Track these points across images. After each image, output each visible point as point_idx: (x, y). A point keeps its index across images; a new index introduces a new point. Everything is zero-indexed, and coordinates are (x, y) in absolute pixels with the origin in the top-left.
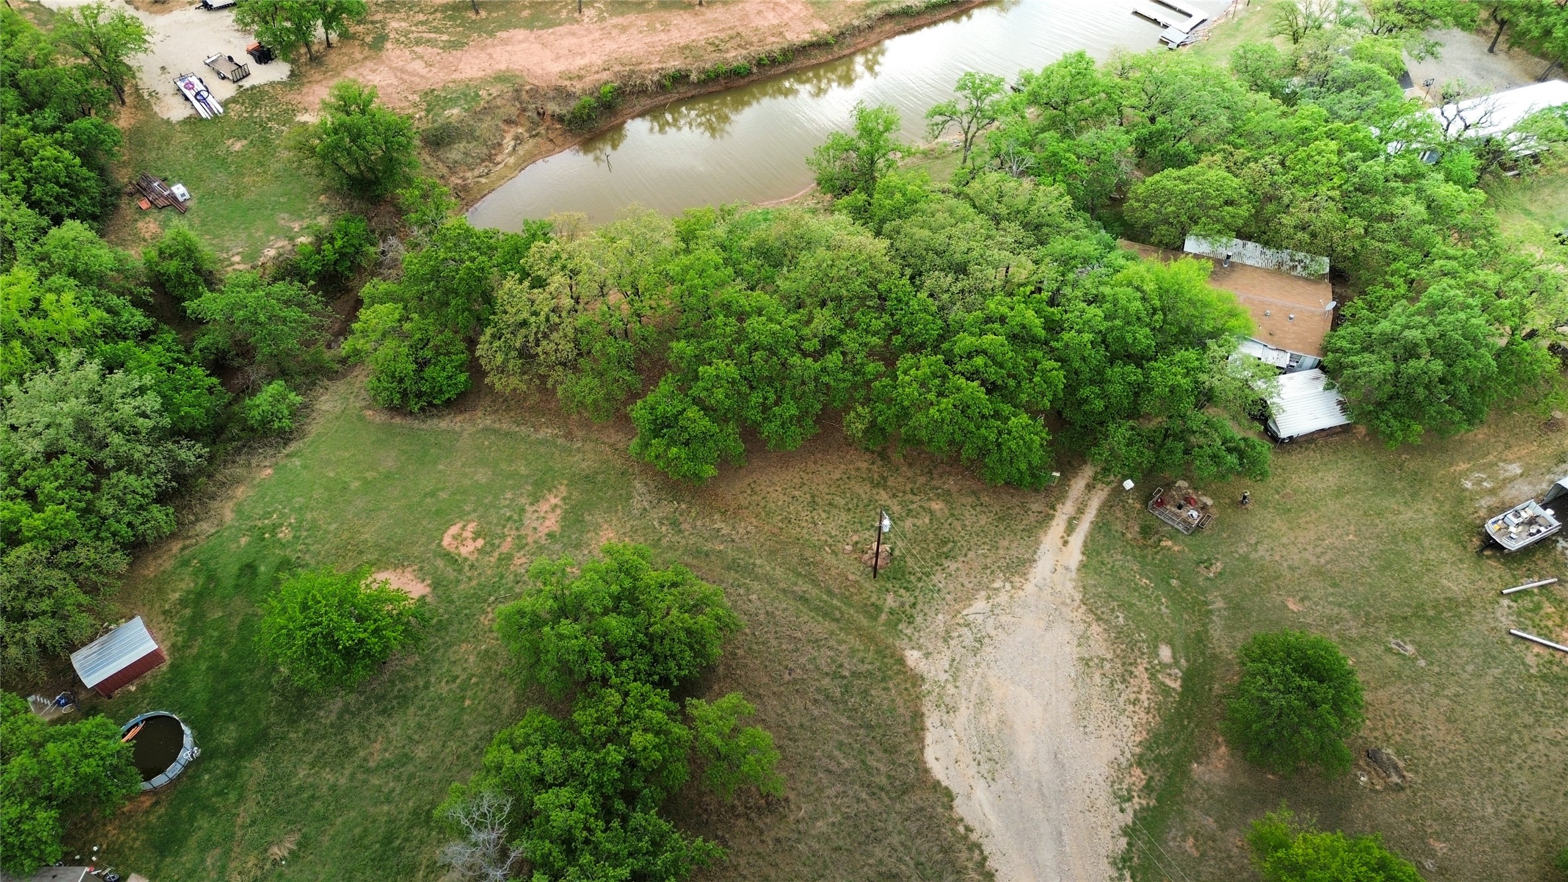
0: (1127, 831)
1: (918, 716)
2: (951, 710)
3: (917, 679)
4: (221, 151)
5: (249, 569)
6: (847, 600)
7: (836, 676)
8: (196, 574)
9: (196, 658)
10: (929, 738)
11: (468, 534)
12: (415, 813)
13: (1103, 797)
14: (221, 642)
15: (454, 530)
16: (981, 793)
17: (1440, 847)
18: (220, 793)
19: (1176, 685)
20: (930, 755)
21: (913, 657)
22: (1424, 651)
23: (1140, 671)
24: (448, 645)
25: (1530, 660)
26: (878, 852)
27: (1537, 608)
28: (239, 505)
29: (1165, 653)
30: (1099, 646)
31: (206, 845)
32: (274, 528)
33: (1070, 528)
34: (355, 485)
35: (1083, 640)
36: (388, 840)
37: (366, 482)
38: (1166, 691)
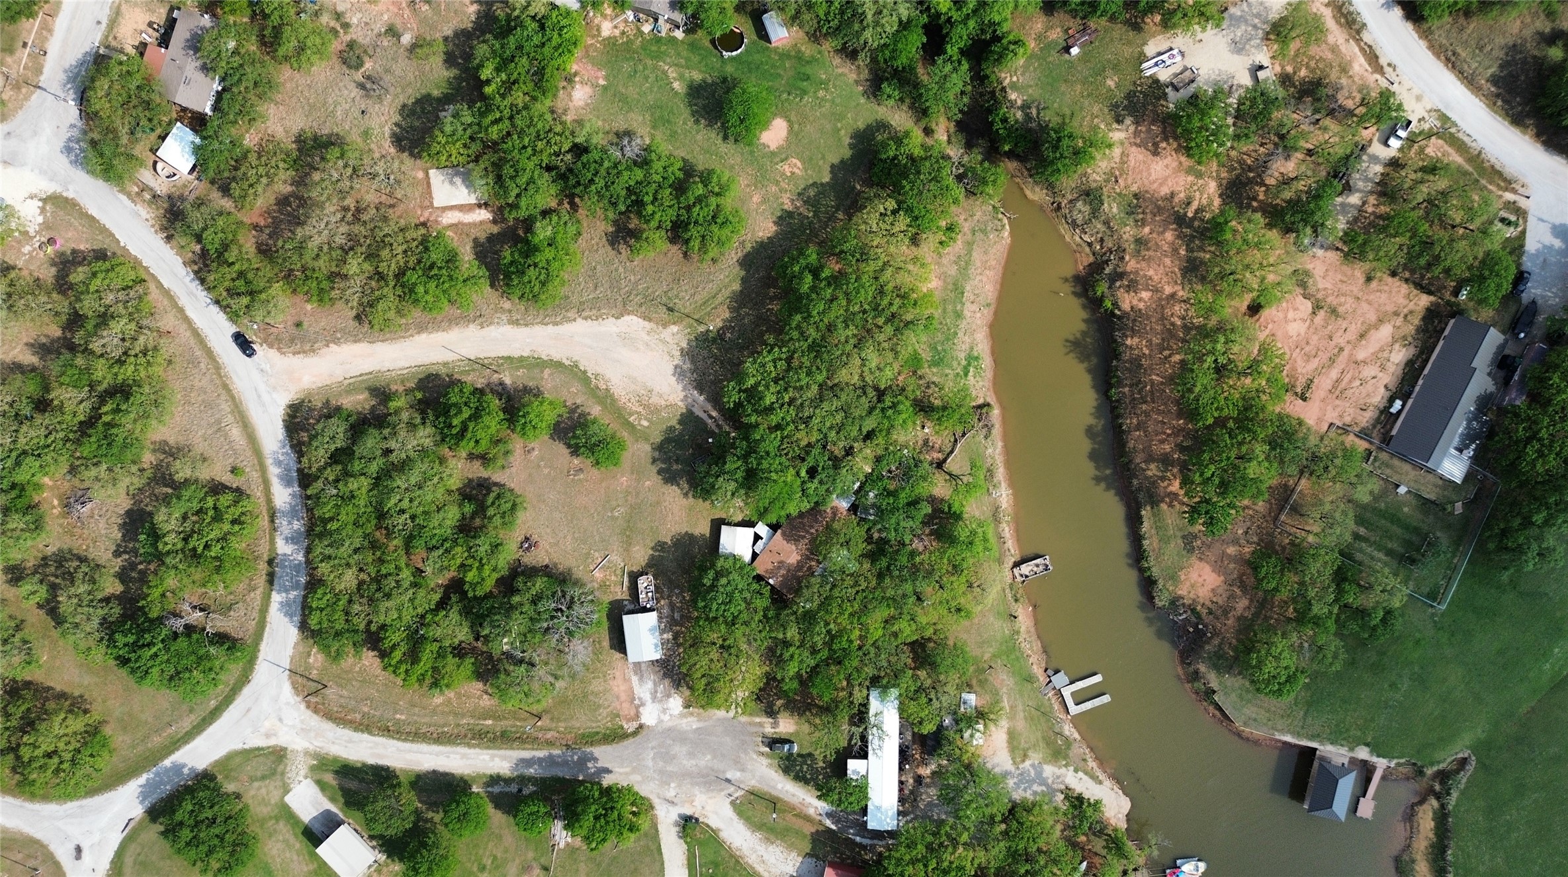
0: (585, 372)
1: (650, 320)
2: (648, 333)
3: (665, 326)
4: (1109, 72)
5: (807, 78)
6: (709, 314)
7: (677, 296)
8: (812, 56)
9: (769, 57)
10: (640, 320)
11: (797, 171)
12: (676, 132)
13: (599, 370)
14: (773, 66)
15: (799, 164)
16: (615, 329)
17: (546, 471)
18: (706, 65)
19: (631, 419)
20: (634, 318)
21: (674, 328)
22: (613, 518)
23: (640, 409)
24: (742, 154)
25: (597, 554)
26: (606, 286)
27: (616, 575)
28: (845, 75)
29: (645, 423)
30: (654, 400)
31: (687, 59)
32: (826, 90)
33: (711, 417)
34: (839, 125)
35: (661, 396)
36: (668, 121)
37: (839, 130)
38: (631, 414)
